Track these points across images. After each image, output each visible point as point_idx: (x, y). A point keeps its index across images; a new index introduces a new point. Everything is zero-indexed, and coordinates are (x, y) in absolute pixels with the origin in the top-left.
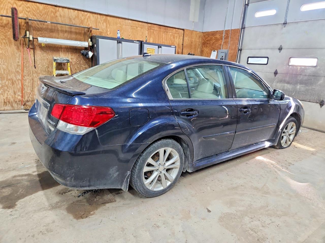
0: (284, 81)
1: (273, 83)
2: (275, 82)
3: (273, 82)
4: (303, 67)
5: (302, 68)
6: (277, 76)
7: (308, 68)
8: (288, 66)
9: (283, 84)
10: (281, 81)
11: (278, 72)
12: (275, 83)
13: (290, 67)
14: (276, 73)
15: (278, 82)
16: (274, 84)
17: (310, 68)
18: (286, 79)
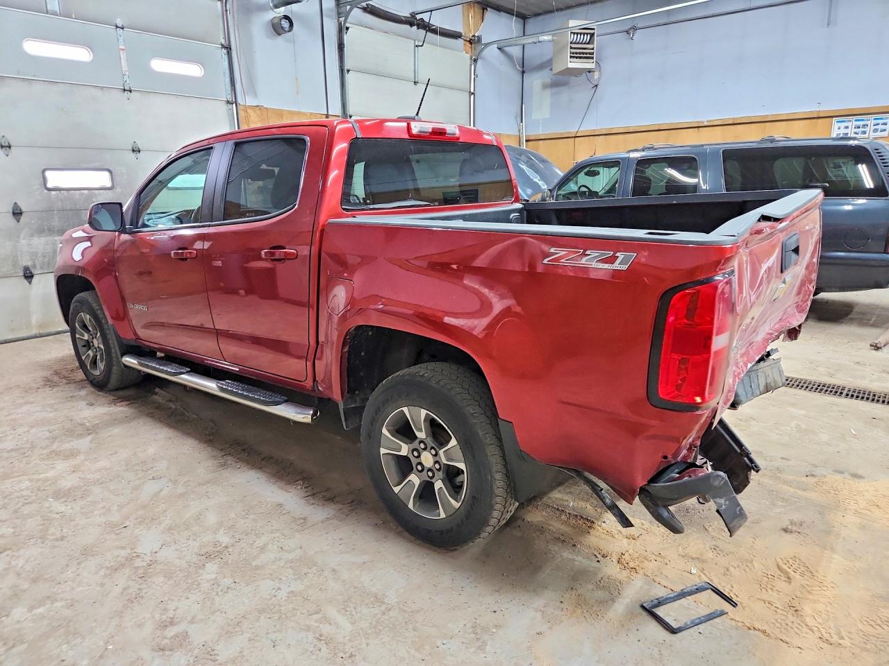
0: (49, 230)
1: (18, 242)
2: (22, 236)
3: (19, 237)
4: (86, 192)
5: (83, 193)
6: (23, 219)
7: (97, 192)
8: (46, 191)
9: (51, 238)
10: (41, 231)
11: (23, 209)
12: (24, 239)
13: (53, 193)
14: (17, 213)
15: (32, 235)
16: (23, 242)
17: (101, 191)
18: (52, 224)
